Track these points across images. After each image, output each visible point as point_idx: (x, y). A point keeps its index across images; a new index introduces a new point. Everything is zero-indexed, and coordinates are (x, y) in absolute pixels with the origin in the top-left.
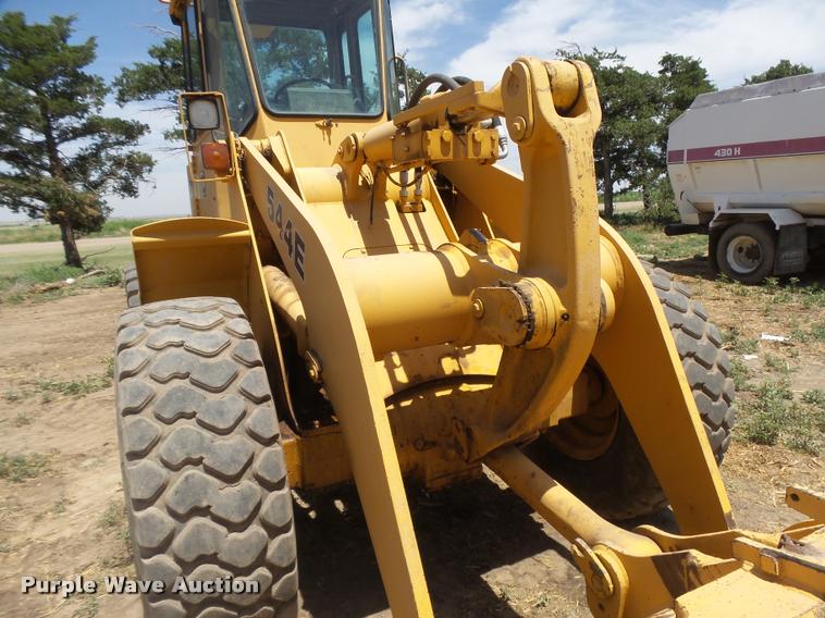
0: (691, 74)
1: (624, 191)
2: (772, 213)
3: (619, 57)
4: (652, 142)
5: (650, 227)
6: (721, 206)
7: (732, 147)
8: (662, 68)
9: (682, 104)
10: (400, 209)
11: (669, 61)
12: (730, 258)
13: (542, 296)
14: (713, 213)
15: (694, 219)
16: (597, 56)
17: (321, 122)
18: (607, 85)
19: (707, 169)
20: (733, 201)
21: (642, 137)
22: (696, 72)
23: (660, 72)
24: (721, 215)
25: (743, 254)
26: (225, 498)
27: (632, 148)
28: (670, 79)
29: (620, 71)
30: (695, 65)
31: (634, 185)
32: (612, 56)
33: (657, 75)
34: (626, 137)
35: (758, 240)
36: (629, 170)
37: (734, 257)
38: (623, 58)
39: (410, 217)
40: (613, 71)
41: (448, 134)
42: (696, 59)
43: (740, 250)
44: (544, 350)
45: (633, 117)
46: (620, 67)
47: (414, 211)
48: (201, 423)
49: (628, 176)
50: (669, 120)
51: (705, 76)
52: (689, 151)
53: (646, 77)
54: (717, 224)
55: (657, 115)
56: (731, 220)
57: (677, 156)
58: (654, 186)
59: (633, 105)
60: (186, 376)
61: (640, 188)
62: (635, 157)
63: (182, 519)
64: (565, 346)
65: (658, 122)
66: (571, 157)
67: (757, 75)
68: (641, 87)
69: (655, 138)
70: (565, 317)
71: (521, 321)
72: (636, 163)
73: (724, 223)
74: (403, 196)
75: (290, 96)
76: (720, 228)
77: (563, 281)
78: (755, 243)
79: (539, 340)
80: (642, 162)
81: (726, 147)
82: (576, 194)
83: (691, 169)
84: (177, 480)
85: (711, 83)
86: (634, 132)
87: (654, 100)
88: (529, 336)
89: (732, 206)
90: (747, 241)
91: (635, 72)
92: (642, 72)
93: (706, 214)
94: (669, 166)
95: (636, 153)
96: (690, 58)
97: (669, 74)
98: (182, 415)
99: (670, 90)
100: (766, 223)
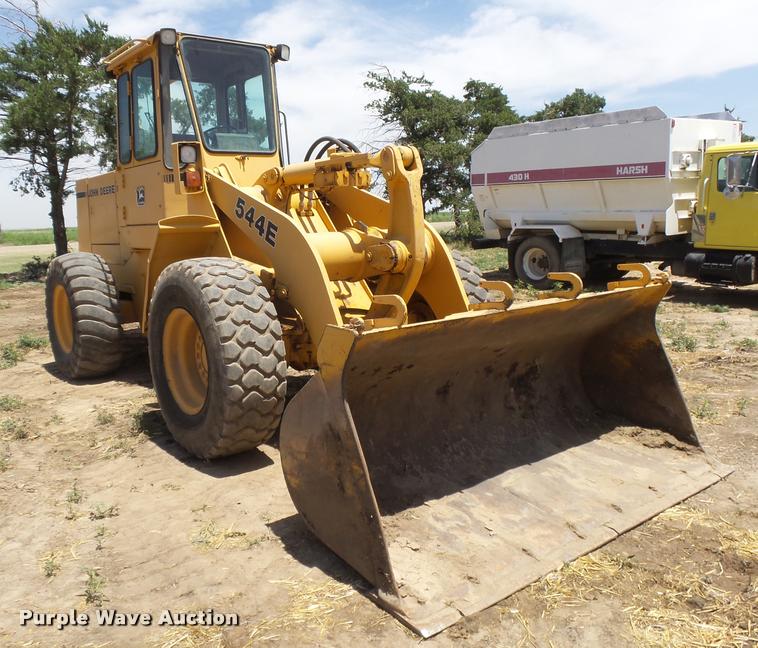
0: (494, 99)
1: (435, 210)
2: (556, 229)
3: (426, 82)
4: (459, 164)
5: (461, 244)
6: (517, 224)
7: (523, 173)
8: (467, 93)
9: (486, 129)
10: (299, 214)
11: (472, 87)
12: (526, 267)
13: (400, 248)
14: (511, 229)
15: (495, 234)
16: (405, 80)
17: (239, 157)
18: (417, 108)
19: (504, 191)
20: (526, 219)
21: (451, 158)
22: (498, 99)
23: (465, 96)
24: (517, 230)
25: (535, 264)
26: (261, 340)
27: (442, 169)
28: (475, 103)
29: (429, 95)
30: (496, 93)
31: (445, 204)
32: (420, 80)
33: (464, 100)
34: (436, 158)
35: (547, 253)
36: (440, 190)
37: (530, 267)
38: (430, 84)
39: (305, 219)
40: (422, 95)
41: (347, 174)
42: (497, 86)
43: (534, 260)
44: (400, 273)
45: (442, 139)
46: (428, 92)
47: (307, 216)
48: (246, 306)
49: (439, 196)
50: (475, 144)
51: (506, 102)
52: (488, 175)
53: (453, 102)
54: (513, 238)
55: (464, 138)
56: (525, 235)
57: (479, 179)
58: (463, 205)
59: (442, 127)
60: (234, 287)
61: (451, 207)
62: (445, 177)
63: (244, 346)
64: (410, 270)
65: (464, 144)
66: (411, 188)
67: (555, 102)
68: (449, 111)
69: (463, 160)
70: (410, 257)
71: (392, 258)
72: (447, 183)
73: (520, 237)
74: (301, 206)
75: (218, 139)
76: (516, 241)
77: (409, 241)
78: (545, 254)
79: (399, 268)
80: (451, 183)
81: (518, 173)
82: (414, 203)
83: (491, 191)
84: (241, 329)
85: (512, 109)
86: (443, 154)
87: (461, 123)
88: (395, 265)
89: (526, 222)
90: (537, 252)
91: (442, 96)
92: (449, 96)
93: (505, 229)
94: (473, 188)
95: (446, 173)
96: (492, 85)
97: (473, 99)
98: (238, 303)
99: (475, 113)
100: (552, 237)
